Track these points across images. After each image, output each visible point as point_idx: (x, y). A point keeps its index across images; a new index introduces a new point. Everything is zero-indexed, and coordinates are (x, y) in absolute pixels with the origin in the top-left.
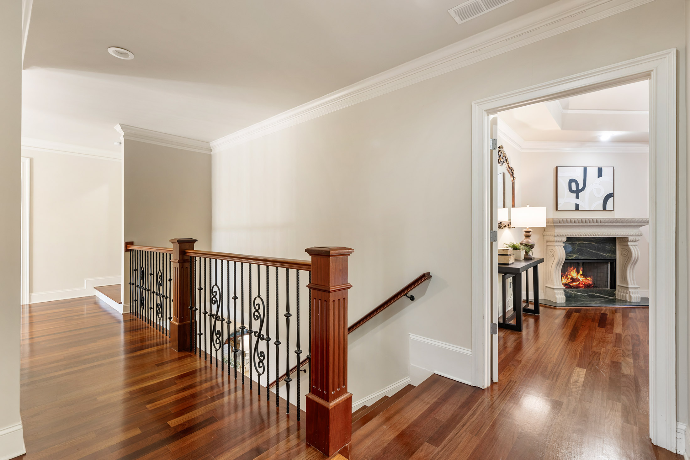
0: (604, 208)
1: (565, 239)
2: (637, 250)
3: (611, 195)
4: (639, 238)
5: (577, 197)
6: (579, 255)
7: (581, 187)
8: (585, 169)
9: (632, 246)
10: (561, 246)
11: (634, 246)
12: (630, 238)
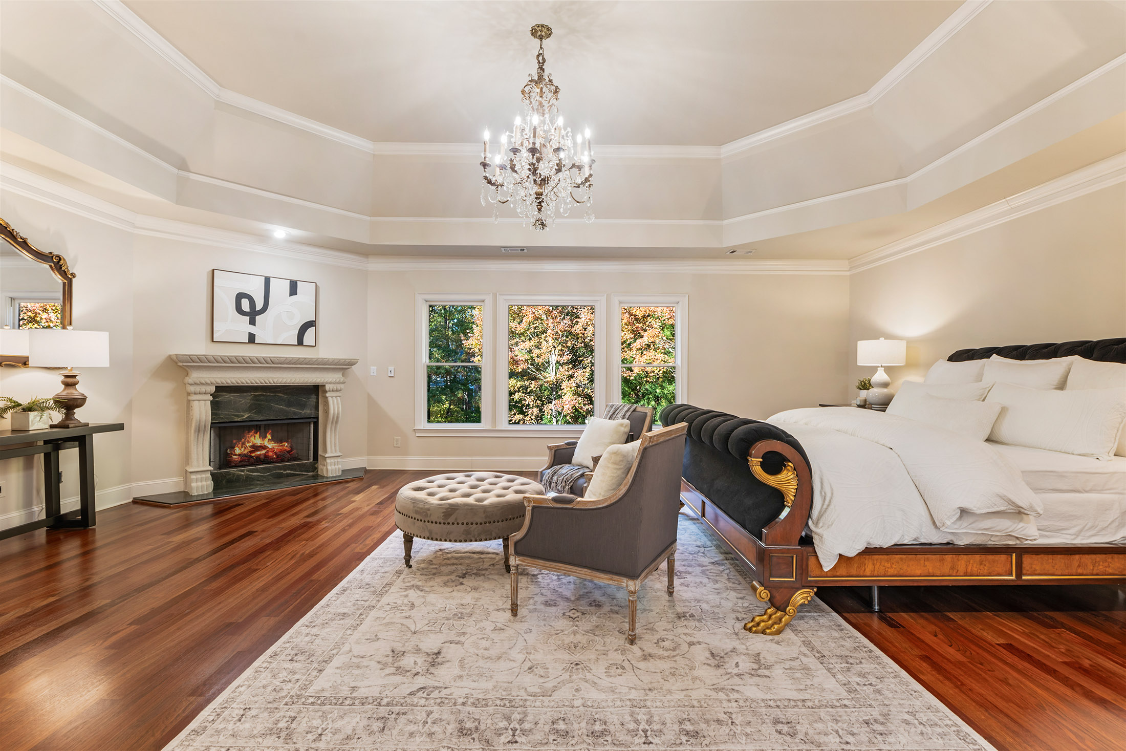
0: (300, 342)
1: (213, 389)
2: (338, 404)
3: (310, 324)
4: (342, 386)
5: (253, 322)
6: (255, 413)
7: (259, 306)
8: (267, 281)
9: (332, 397)
10: (205, 400)
11: (336, 397)
12: (327, 387)
